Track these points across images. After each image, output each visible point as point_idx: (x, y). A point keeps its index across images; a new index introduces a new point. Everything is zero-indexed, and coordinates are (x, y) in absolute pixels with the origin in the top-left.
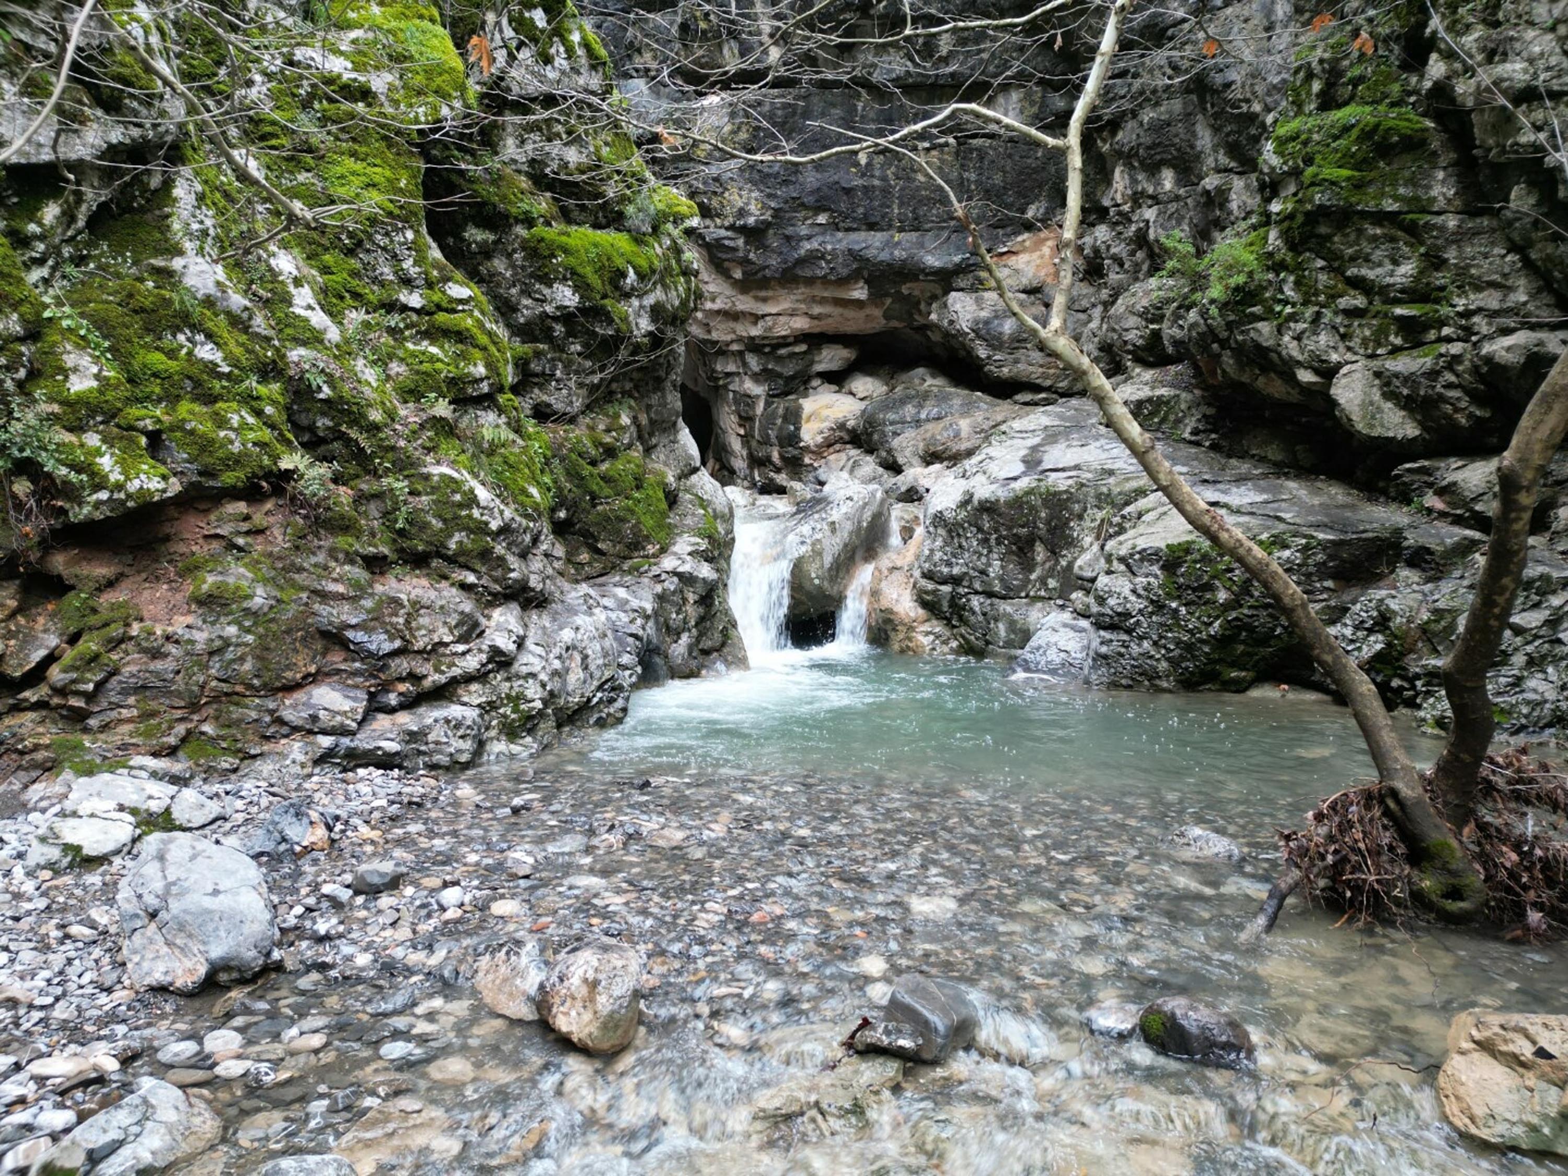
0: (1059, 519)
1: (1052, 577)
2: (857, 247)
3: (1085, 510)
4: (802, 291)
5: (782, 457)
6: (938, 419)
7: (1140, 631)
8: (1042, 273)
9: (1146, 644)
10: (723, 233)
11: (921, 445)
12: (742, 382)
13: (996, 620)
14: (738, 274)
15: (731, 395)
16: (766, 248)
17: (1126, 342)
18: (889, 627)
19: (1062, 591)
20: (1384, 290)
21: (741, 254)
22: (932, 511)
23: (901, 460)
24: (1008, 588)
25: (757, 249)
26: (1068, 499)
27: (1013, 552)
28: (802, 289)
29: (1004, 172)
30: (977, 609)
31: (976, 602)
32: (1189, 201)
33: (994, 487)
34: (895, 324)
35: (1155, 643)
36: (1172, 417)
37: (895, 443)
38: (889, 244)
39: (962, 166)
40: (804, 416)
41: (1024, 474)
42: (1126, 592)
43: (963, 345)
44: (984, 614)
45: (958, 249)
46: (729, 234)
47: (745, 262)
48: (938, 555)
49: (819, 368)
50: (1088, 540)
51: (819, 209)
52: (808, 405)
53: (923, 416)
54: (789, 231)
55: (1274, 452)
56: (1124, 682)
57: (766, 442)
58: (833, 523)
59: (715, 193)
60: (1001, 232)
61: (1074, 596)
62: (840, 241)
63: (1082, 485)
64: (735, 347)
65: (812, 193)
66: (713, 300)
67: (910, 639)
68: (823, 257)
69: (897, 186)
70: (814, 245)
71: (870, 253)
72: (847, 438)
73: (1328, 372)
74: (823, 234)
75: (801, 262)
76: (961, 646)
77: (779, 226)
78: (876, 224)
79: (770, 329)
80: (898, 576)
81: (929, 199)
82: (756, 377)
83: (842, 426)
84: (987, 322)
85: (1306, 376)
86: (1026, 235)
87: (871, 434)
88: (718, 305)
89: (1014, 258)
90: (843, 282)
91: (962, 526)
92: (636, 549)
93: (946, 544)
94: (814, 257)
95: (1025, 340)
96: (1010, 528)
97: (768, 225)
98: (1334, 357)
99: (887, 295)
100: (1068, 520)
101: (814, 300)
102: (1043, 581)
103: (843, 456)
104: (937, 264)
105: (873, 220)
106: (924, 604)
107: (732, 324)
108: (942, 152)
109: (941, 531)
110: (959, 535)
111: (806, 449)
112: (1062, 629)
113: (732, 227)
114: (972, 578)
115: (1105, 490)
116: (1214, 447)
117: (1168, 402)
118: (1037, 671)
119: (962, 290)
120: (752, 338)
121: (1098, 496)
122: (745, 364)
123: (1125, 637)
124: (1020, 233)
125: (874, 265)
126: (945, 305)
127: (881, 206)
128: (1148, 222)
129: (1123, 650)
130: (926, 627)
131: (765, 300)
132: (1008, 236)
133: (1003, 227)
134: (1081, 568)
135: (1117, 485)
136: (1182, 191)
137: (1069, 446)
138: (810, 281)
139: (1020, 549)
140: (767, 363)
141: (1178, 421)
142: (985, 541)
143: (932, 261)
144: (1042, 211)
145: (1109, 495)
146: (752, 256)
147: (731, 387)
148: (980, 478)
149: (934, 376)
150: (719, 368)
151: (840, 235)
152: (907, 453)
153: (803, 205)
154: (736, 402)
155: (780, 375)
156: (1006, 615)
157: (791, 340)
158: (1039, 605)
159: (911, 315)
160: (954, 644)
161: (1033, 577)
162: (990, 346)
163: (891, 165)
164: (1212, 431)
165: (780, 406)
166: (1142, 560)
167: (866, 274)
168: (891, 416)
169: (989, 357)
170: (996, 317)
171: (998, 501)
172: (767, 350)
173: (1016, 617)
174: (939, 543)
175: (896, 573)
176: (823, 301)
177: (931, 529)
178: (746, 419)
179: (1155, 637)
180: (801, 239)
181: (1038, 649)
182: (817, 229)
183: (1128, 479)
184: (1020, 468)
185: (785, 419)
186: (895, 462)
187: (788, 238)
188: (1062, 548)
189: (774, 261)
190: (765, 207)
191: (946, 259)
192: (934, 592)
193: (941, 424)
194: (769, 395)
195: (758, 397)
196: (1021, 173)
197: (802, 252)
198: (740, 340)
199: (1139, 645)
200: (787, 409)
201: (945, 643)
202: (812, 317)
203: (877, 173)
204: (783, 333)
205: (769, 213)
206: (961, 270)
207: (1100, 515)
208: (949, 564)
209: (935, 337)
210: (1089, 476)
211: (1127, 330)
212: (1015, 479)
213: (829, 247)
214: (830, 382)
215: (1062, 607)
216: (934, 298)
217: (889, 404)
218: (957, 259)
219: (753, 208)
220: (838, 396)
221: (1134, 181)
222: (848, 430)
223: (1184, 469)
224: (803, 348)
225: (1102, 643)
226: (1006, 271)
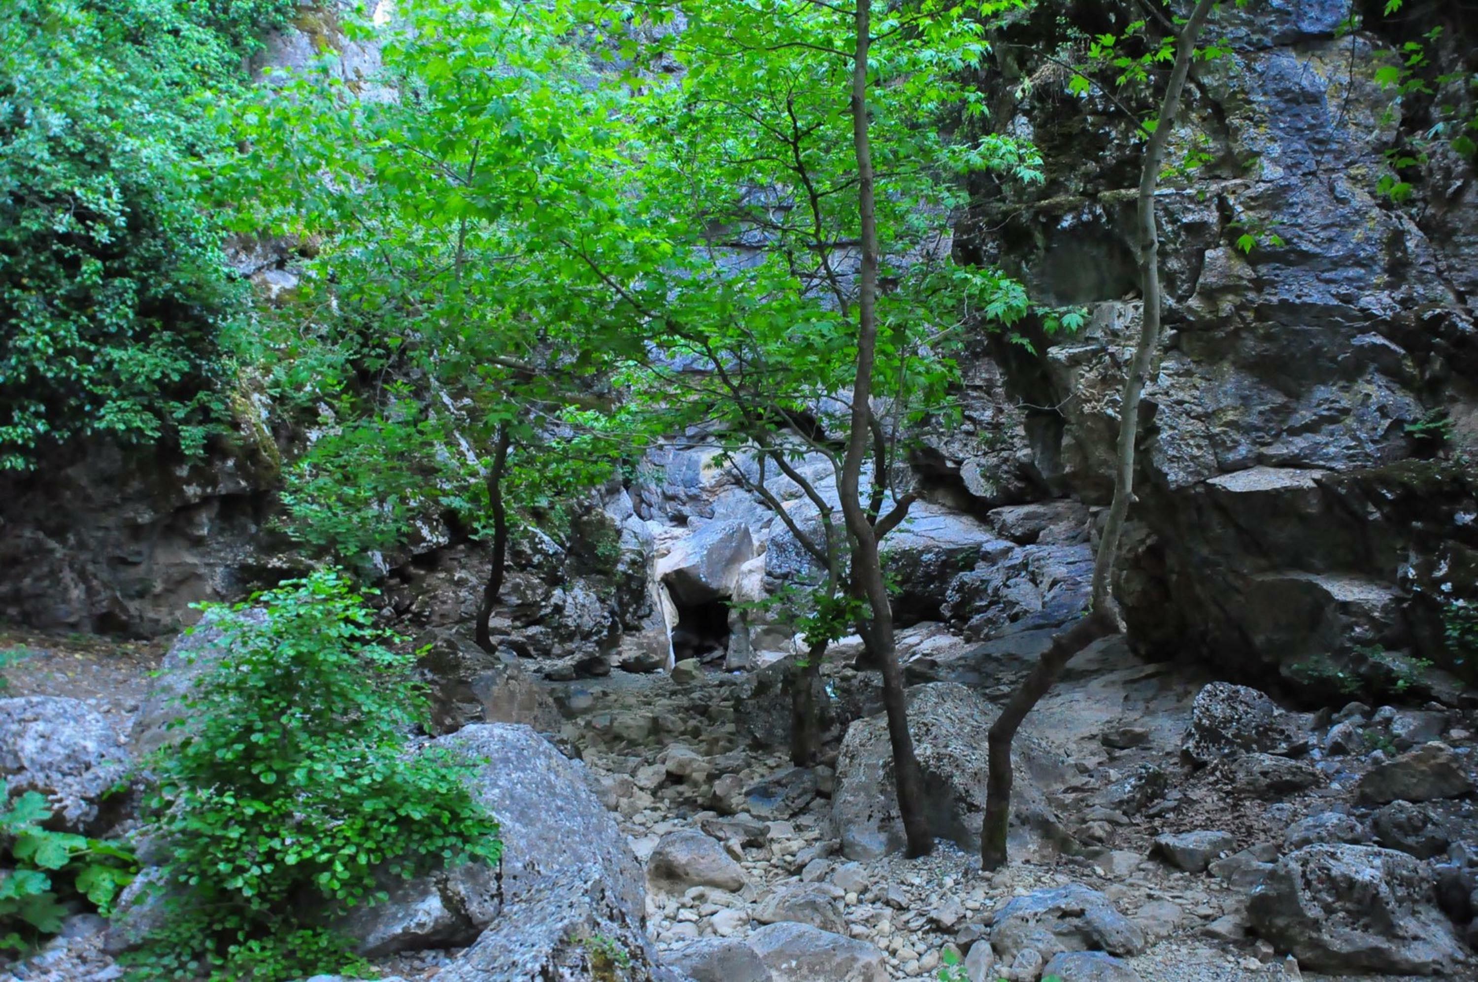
5: (687, 494)
20: (980, 422)
40: (702, 465)
48: (774, 562)
52: (704, 456)
55: (949, 502)
57: (674, 483)
72: (733, 480)
73: (959, 463)
85: (950, 464)
93: (778, 555)
98: (961, 455)
103: (730, 492)
106: (768, 590)
110: (785, 550)
111: (703, 489)
114: (793, 575)
142: (799, 553)
174: (775, 555)
178: (659, 466)
185: (688, 467)
192: (772, 583)
200: (689, 460)
222: (733, 475)
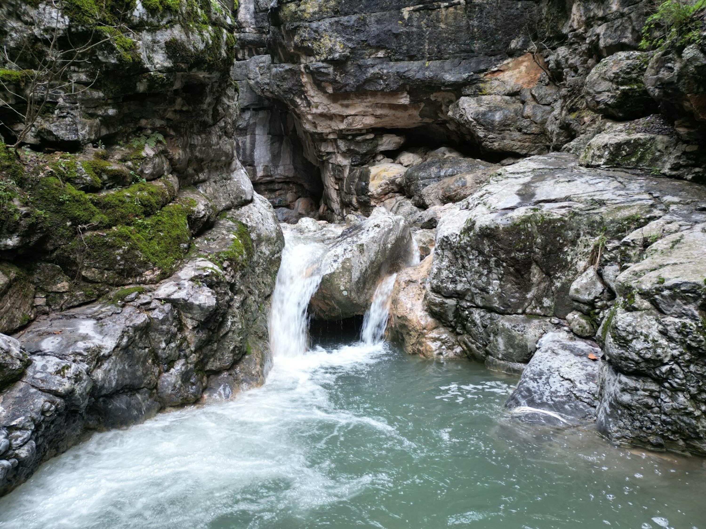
0: (554, 245)
1: (547, 296)
2: (402, 71)
3: (578, 236)
4: (370, 100)
5: (358, 202)
6: (452, 175)
7: (675, 382)
8: (521, 82)
9: (681, 398)
10: (320, 64)
11: (441, 192)
12: (336, 157)
13: (496, 334)
14: (330, 90)
15: (330, 166)
16: (346, 73)
17: (598, 103)
18: (404, 331)
19: (556, 310)
21: (331, 77)
22: (440, 236)
23: (427, 202)
24: (506, 305)
25: (341, 73)
26: (562, 227)
27: (511, 273)
28: (370, 99)
29: (496, 19)
30: (478, 322)
31: (477, 315)
32: (632, 15)
33: (493, 216)
34: (427, 120)
35: (693, 397)
36: (649, 157)
37: (424, 191)
38: (423, 68)
39: (469, 17)
40: (371, 176)
41: (520, 205)
42: (654, 333)
43: (469, 129)
44: (485, 327)
45: (466, 70)
46: (324, 65)
47: (334, 82)
48: (445, 273)
49: (382, 148)
50: (582, 264)
51: (379, 48)
52: (374, 170)
53: (442, 174)
54: (361, 62)
56: (652, 439)
57: (349, 193)
58: (362, 245)
59: (315, 39)
60: (493, 58)
61: (570, 316)
62: (392, 67)
63: (575, 214)
64: (331, 137)
65: (374, 37)
66: (317, 107)
67: (421, 344)
68: (381, 78)
69: (427, 31)
70: (376, 70)
71: (411, 74)
72: (396, 189)
74: (382, 63)
75: (368, 81)
76: (464, 351)
77: (355, 59)
78: (414, 56)
79: (351, 124)
80: (413, 289)
81: (448, 39)
82: (344, 154)
83: (393, 182)
84: (484, 114)
86: (510, 60)
87: (409, 187)
88: (320, 110)
89: (502, 74)
90: (394, 93)
91: (465, 249)
92: (129, 275)
93: (451, 264)
94: (376, 78)
95: (509, 125)
96: (508, 252)
97: (347, 58)
99: (421, 101)
100: (563, 245)
101: (377, 105)
102: (538, 300)
103: (394, 200)
104: (452, 79)
105: (412, 53)
106: (433, 314)
107: (329, 122)
108: (456, 8)
109: (446, 253)
110: (462, 257)
111: (372, 196)
112: (561, 352)
113: (326, 61)
114: (473, 294)
115: (597, 218)
116: (697, 180)
117: (644, 145)
118: (542, 405)
119: (468, 95)
120: (341, 131)
121: (591, 224)
122: (338, 147)
123: (654, 387)
124: (505, 59)
125: (413, 81)
126: (458, 105)
127: (417, 44)
128: (598, 35)
129: (651, 401)
130: (434, 334)
131: (347, 106)
132: (498, 60)
133: (494, 55)
134: (577, 291)
135: (610, 213)
136: (626, 10)
137: (557, 182)
138: (374, 94)
139: (517, 271)
140: (350, 146)
141: (655, 160)
142: (485, 263)
143: (449, 77)
144: (520, 43)
145: (601, 223)
146: (338, 78)
147: (330, 161)
148: (481, 209)
149: (450, 152)
150: (323, 149)
151: (392, 63)
152: (432, 197)
153: (369, 45)
154: (333, 170)
155: (358, 153)
156: (505, 330)
157: (364, 131)
158: (536, 322)
159: (437, 114)
160: (458, 350)
161: (529, 296)
162: (487, 129)
163: (423, 18)
164: (695, 166)
165: (357, 172)
166: (673, 297)
167: (408, 88)
168: (422, 174)
169: (485, 136)
170: (490, 111)
171: (497, 228)
172: (350, 137)
173: (514, 333)
174: (445, 263)
175: (412, 285)
176: (383, 106)
177: (439, 251)
178: (339, 180)
179: (693, 390)
180: (368, 67)
181: (541, 374)
182: (378, 61)
183: (619, 209)
184: (517, 200)
185: (360, 179)
186: (424, 203)
187: (360, 66)
188: (556, 271)
189: (351, 81)
190: (345, 47)
191: (458, 76)
192: (442, 304)
193: (454, 178)
194: (352, 165)
195: (345, 166)
196: (507, 19)
197: (369, 75)
198: (334, 132)
199: (673, 398)
200: (361, 173)
201: (451, 348)
202: (377, 117)
203: (415, 24)
204: (359, 127)
205: (348, 50)
206: (468, 83)
207: (593, 241)
208: (454, 281)
209: (451, 127)
210: (581, 206)
211: (600, 93)
212: (512, 209)
213: (385, 71)
214: (388, 157)
215: (558, 326)
216: (451, 102)
217: (420, 168)
218: (465, 76)
219: (338, 47)
220: (392, 165)
221: (587, 10)
222: (397, 185)
223: (676, 199)
224: (371, 136)
225: (623, 390)
226: (496, 83)
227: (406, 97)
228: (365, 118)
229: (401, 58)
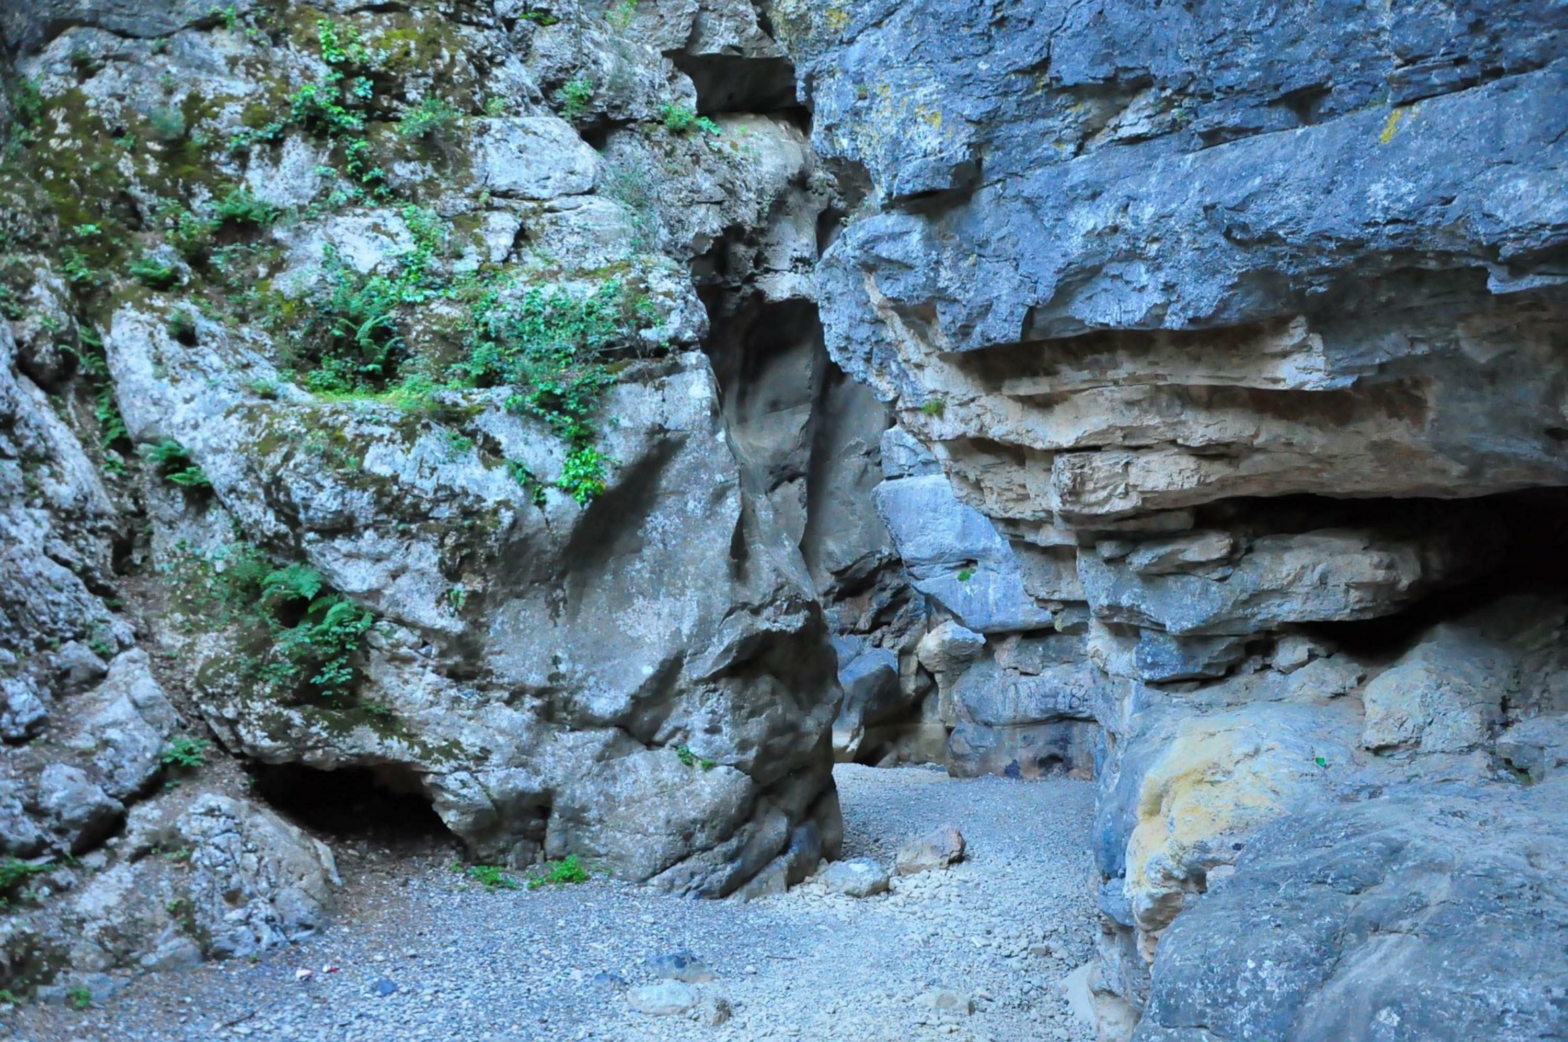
2: (1234, 195)
10: (879, 223)
14: (942, 338)
62: (1183, 184)
68: (1133, 255)
70: (1107, 212)
74: (1137, 170)
77: (1006, 172)
78: (1314, 91)
94: (1108, 254)
101: (1180, 398)
151: (1187, 161)
182: (1120, 159)
194: (1144, 682)
197: (1075, 245)
202: (1198, 453)
205: (964, 134)
224: (1212, 545)
227: (1303, 347)
228: (1142, 460)
229: (1234, 119)
